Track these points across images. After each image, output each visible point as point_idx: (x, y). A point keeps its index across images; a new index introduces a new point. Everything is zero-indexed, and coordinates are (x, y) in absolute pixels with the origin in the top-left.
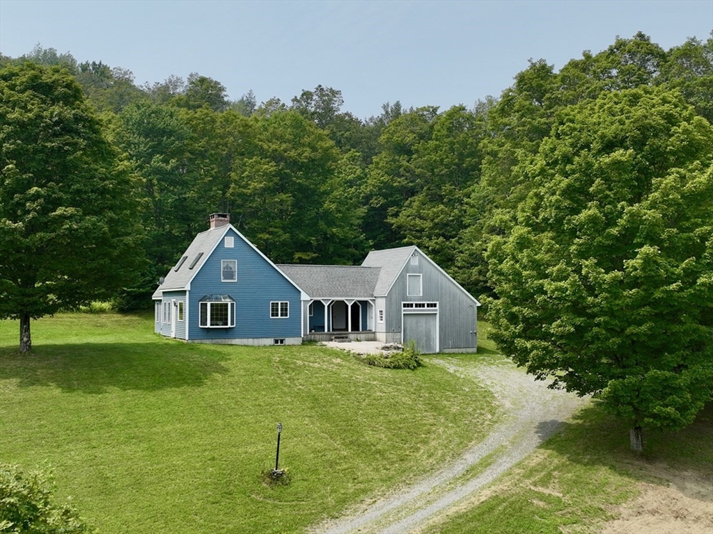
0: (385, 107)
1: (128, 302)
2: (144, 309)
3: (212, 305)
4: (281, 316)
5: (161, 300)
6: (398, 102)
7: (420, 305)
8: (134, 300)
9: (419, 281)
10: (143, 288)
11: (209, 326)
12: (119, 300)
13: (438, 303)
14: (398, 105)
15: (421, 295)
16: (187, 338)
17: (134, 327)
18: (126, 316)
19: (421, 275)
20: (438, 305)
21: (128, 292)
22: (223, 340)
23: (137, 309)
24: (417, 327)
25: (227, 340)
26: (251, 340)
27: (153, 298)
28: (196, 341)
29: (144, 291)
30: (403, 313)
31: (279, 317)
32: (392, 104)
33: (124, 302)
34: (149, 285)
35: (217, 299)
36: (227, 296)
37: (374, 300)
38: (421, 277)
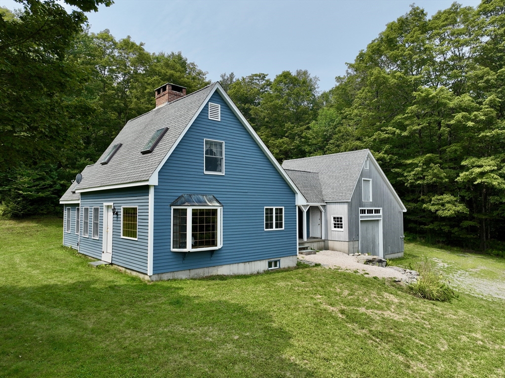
0: (223, 76)
1: (24, 208)
2: (43, 214)
3: (195, 213)
4: (276, 228)
5: (78, 205)
6: (232, 73)
7: (370, 211)
8: (31, 205)
9: (369, 186)
10: (43, 193)
11: (189, 248)
12: (12, 205)
13: (381, 209)
14: (232, 75)
15: (371, 200)
16: (150, 271)
17: (31, 235)
18: (22, 222)
19: (371, 179)
20: (381, 211)
21: (23, 197)
22: (206, 270)
23: (34, 214)
24: (367, 234)
25: (211, 269)
26: (241, 265)
27: (61, 203)
28: (165, 277)
29: (43, 195)
30: (360, 219)
31: (274, 229)
32: (228, 75)
33: (20, 207)
34: (49, 189)
35: (201, 202)
36: (211, 197)
37: (324, 205)
38: (371, 182)
